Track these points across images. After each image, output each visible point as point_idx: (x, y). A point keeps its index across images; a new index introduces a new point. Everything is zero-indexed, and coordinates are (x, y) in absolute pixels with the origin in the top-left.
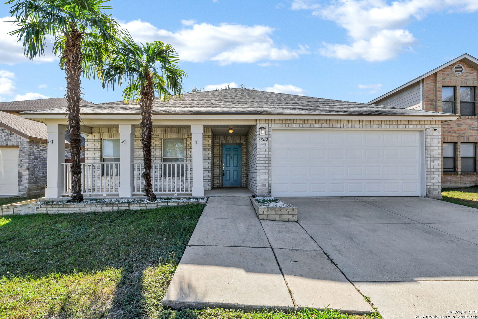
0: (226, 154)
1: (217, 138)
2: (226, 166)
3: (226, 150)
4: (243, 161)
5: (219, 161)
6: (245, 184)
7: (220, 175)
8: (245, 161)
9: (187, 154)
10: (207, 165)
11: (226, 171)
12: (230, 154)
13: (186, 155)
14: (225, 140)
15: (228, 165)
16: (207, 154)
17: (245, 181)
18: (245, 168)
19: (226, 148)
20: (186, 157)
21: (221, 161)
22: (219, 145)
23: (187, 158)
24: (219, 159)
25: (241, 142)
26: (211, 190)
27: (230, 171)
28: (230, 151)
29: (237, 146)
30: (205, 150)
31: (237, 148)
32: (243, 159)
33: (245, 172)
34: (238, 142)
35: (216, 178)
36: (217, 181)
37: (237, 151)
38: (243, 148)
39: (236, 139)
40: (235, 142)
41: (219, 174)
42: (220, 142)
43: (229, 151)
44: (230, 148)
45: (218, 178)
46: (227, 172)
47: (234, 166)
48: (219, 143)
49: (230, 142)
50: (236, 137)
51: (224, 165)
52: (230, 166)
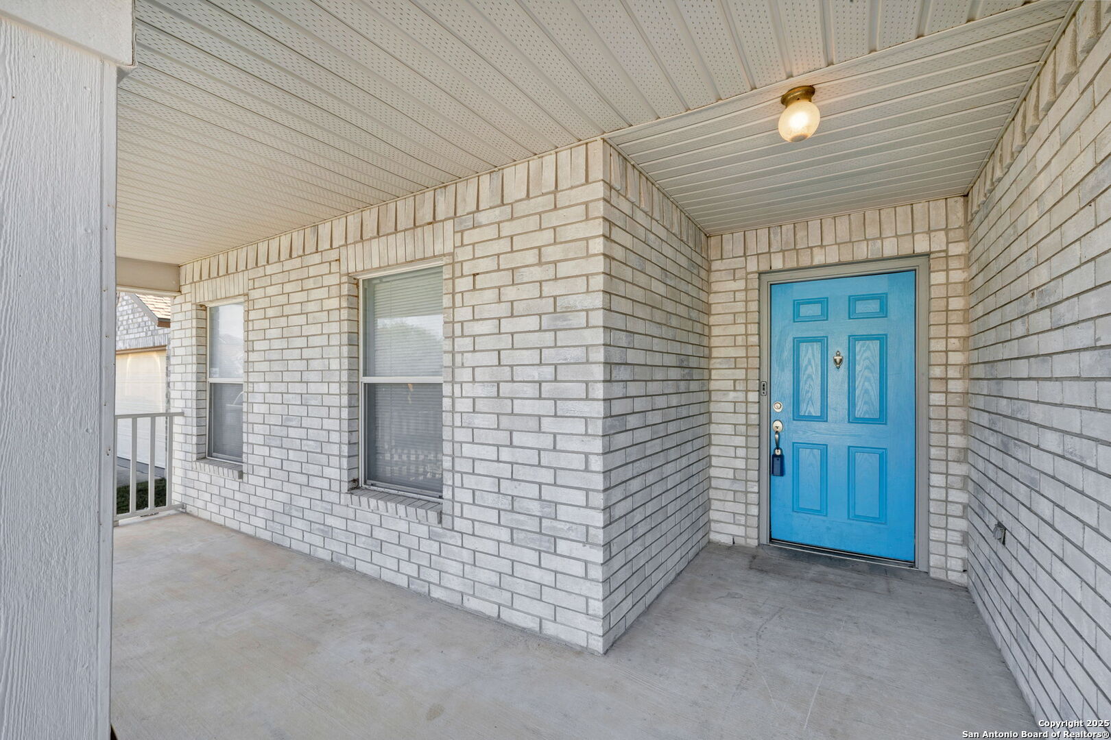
0: (798, 342)
1: (727, 247)
2: (797, 417)
3: (796, 317)
4: (934, 386)
5: (740, 386)
6: (956, 564)
7: (753, 475)
8: (956, 386)
9: (458, 358)
10: (575, 445)
11: (796, 447)
12: (822, 341)
13: (453, 367)
14: (783, 251)
15: (815, 410)
16: (579, 353)
17: (955, 537)
18: (956, 441)
19: (797, 304)
20: (453, 382)
21: (754, 385)
22: (741, 284)
23: (457, 387)
24: (740, 374)
25: (921, 246)
26: (616, 643)
27: (824, 449)
28: (825, 316)
29: (880, 285)
30: (560, 324)
31: (882, 299)
32: (937, 372)
33: (958, 469)
34: (890, 248)
35: (727, 484)
36: (730, 506)
37: (883, 312)
38: (935, 292)
39: (872, 231)
40: (862, 252)
41: (740, 464)
42: (752, 266)
43: (813, 319)
44: (823, 302)
45: (739, 486)
46: (804, 453)
47: (853, 419)
48: (739, 274)
49: (819, 259)
50: (871, 215)
51: (777, 408)
52: (823, 418)
